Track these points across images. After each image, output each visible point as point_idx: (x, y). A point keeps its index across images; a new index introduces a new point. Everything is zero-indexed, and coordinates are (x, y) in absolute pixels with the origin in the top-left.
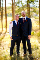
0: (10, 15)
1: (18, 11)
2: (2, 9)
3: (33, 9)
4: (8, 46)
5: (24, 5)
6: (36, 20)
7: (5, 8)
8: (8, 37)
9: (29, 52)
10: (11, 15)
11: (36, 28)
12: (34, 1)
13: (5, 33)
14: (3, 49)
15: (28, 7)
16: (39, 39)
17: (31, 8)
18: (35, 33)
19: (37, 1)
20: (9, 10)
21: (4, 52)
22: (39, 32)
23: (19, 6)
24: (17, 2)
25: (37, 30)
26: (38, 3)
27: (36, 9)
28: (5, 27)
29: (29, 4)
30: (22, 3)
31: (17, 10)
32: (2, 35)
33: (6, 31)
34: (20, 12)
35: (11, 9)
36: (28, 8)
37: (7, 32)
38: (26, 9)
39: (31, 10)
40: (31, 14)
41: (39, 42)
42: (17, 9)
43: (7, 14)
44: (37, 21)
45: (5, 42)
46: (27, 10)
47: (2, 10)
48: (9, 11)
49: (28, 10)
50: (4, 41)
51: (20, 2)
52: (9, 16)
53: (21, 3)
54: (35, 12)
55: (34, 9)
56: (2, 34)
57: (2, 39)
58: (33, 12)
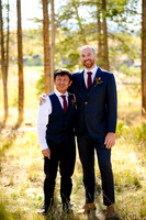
0: (33, 62)
1: (63, 47)
2: (5, 39)
3: (120, 40)
4: (28, 175)
5: (87, 26)
6: (129, 80)
7: (16, 36)
8: (28, 143)
9: (104, 198)
10: (37, 61)
11: (128, 110)
12: (122, 12)
13: (17, 126)
14: (11, 184)
15: (99, 31)
16: (140, 150)
17: (113, 37)
18: (125, 127)
19: (135, 12)
20: (31, 41)
21: (15, 197)
22: (140, 126)
23: (69, 26)
24: (61, 14)
25: (133, 119)
26: (138, 18)
27: (128, 40)
28: (14, 105)
29: (105, 20)
30: (78, 18)
31: (62, 43)
32: (6, 133)
33: (21, 120)
34: (71, 51)
35: (39, 40)
36: (102, 37)
37: (23, 124)
38: (94, 39)
39: (110, 42)
40: (110, 60)
41: (140, 161)
42: (60, 38)
43: (24, 57)
44: (134, 84)
45: (18, 158)
46: (97, 42)
47: (8, 41)
48: (30, 47)
49: (100, 44)
50: (12, 157)
51: (72, 13)
52: (30, 65)
53: (74, 16)
54: (126, 50)
55: (123, 41)
56: (4, 131)
57: (7, 147)
58: (120, 52)
